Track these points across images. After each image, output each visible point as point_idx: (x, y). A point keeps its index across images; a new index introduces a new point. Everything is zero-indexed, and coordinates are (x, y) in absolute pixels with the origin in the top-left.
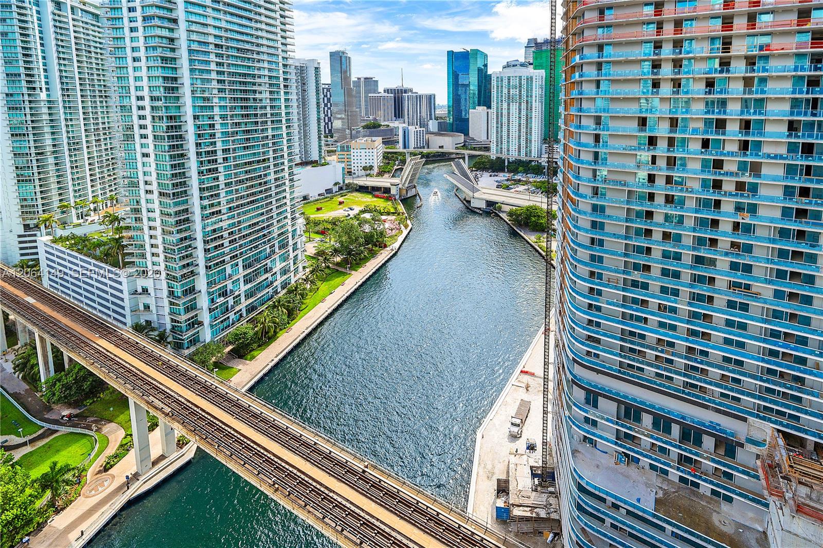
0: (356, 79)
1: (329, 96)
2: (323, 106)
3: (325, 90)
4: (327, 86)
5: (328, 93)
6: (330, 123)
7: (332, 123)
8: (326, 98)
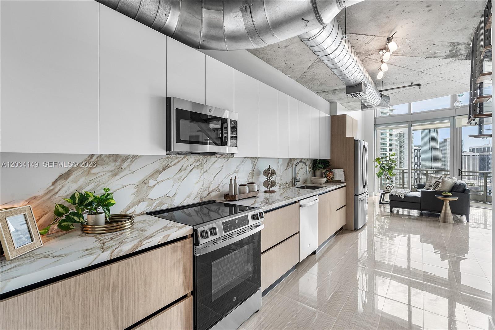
0: (443, 140)
1: (418, 156)
2: (414, 164)
3: (416, 151)
4: (417, 148)
5: (419, 153)
6: (418, 179)
7: (420, 179)
8: (416, 158)
